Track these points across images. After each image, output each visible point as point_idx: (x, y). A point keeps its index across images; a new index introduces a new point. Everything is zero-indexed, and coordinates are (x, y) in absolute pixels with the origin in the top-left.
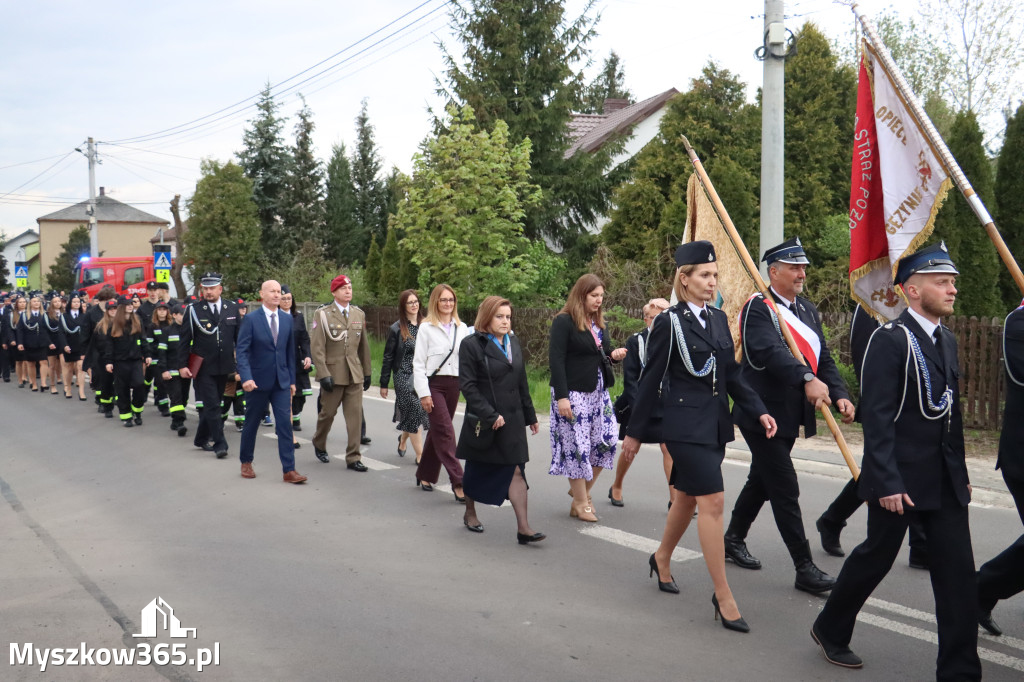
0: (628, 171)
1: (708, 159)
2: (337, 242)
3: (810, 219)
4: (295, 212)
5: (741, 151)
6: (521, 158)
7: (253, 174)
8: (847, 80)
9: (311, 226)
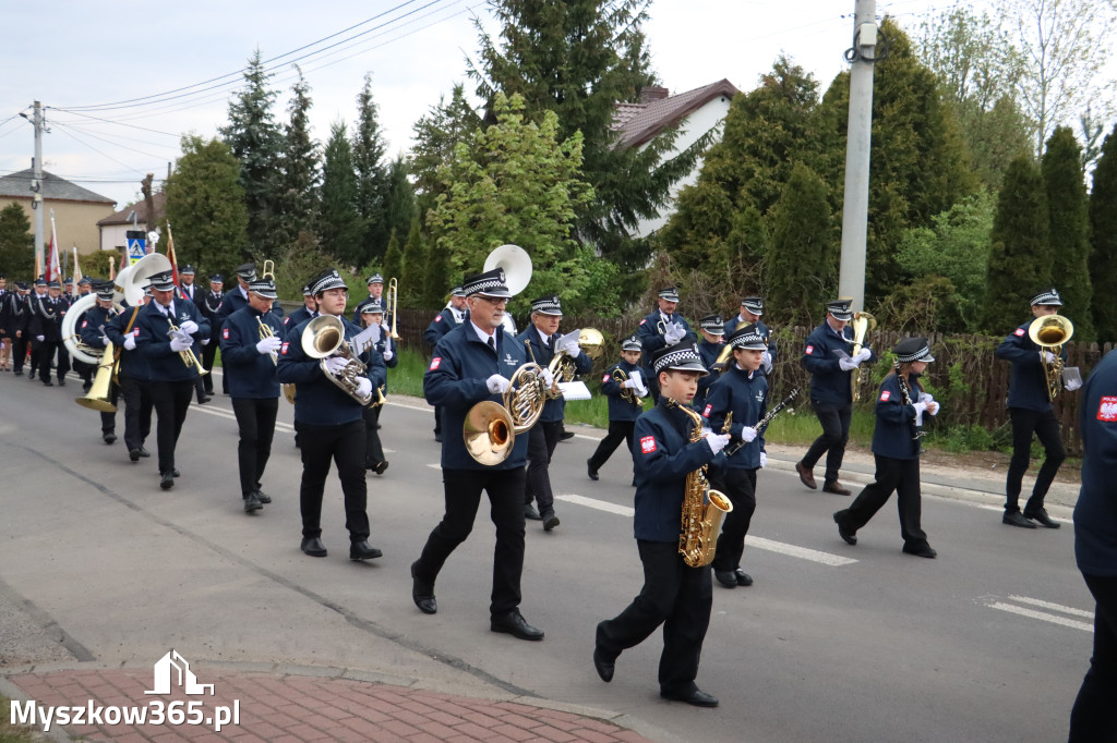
0: (675, 170)
1: (780, 163)
2: (335, 234)
3: (885, 231)
4: (287, 199)
5: (815, 156)
6: (573, 153)
7: (239, 153)
8: (927, 82)
9: (305, 215)
